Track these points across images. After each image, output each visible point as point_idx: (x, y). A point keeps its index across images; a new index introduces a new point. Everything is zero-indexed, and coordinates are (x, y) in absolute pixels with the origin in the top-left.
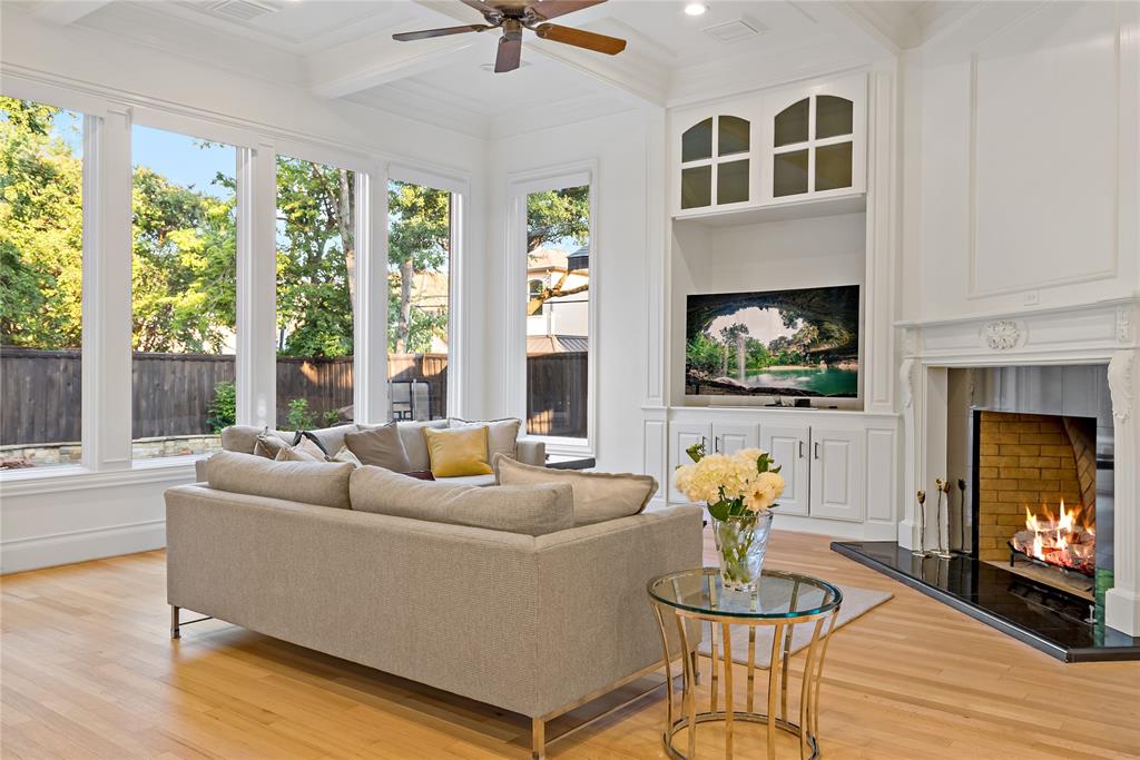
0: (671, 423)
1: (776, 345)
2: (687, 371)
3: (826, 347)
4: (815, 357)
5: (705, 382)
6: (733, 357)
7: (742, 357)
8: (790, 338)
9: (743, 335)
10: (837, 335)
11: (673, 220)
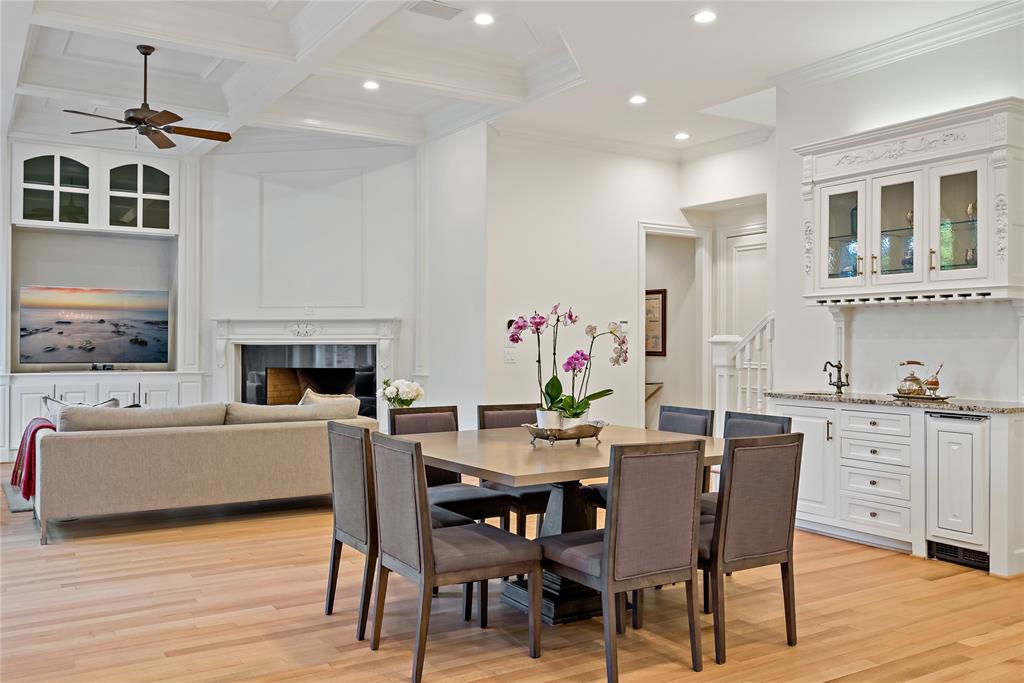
0: (13, 387)
11: (13, 226)
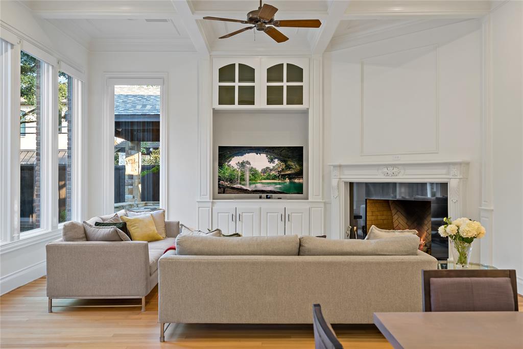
0: (213, 208)
1: (265, 171)
2: (219, 182)
3: (289, 172)
4: (284, 177)
5: (228, 187)
6: (243, 175)
7: (247, 176)
8: (272, 168)
9: (248, 166)
10: (294, 167)
11: (214, 109)
